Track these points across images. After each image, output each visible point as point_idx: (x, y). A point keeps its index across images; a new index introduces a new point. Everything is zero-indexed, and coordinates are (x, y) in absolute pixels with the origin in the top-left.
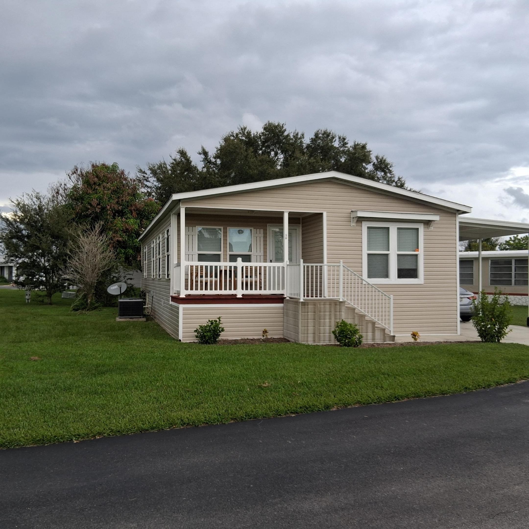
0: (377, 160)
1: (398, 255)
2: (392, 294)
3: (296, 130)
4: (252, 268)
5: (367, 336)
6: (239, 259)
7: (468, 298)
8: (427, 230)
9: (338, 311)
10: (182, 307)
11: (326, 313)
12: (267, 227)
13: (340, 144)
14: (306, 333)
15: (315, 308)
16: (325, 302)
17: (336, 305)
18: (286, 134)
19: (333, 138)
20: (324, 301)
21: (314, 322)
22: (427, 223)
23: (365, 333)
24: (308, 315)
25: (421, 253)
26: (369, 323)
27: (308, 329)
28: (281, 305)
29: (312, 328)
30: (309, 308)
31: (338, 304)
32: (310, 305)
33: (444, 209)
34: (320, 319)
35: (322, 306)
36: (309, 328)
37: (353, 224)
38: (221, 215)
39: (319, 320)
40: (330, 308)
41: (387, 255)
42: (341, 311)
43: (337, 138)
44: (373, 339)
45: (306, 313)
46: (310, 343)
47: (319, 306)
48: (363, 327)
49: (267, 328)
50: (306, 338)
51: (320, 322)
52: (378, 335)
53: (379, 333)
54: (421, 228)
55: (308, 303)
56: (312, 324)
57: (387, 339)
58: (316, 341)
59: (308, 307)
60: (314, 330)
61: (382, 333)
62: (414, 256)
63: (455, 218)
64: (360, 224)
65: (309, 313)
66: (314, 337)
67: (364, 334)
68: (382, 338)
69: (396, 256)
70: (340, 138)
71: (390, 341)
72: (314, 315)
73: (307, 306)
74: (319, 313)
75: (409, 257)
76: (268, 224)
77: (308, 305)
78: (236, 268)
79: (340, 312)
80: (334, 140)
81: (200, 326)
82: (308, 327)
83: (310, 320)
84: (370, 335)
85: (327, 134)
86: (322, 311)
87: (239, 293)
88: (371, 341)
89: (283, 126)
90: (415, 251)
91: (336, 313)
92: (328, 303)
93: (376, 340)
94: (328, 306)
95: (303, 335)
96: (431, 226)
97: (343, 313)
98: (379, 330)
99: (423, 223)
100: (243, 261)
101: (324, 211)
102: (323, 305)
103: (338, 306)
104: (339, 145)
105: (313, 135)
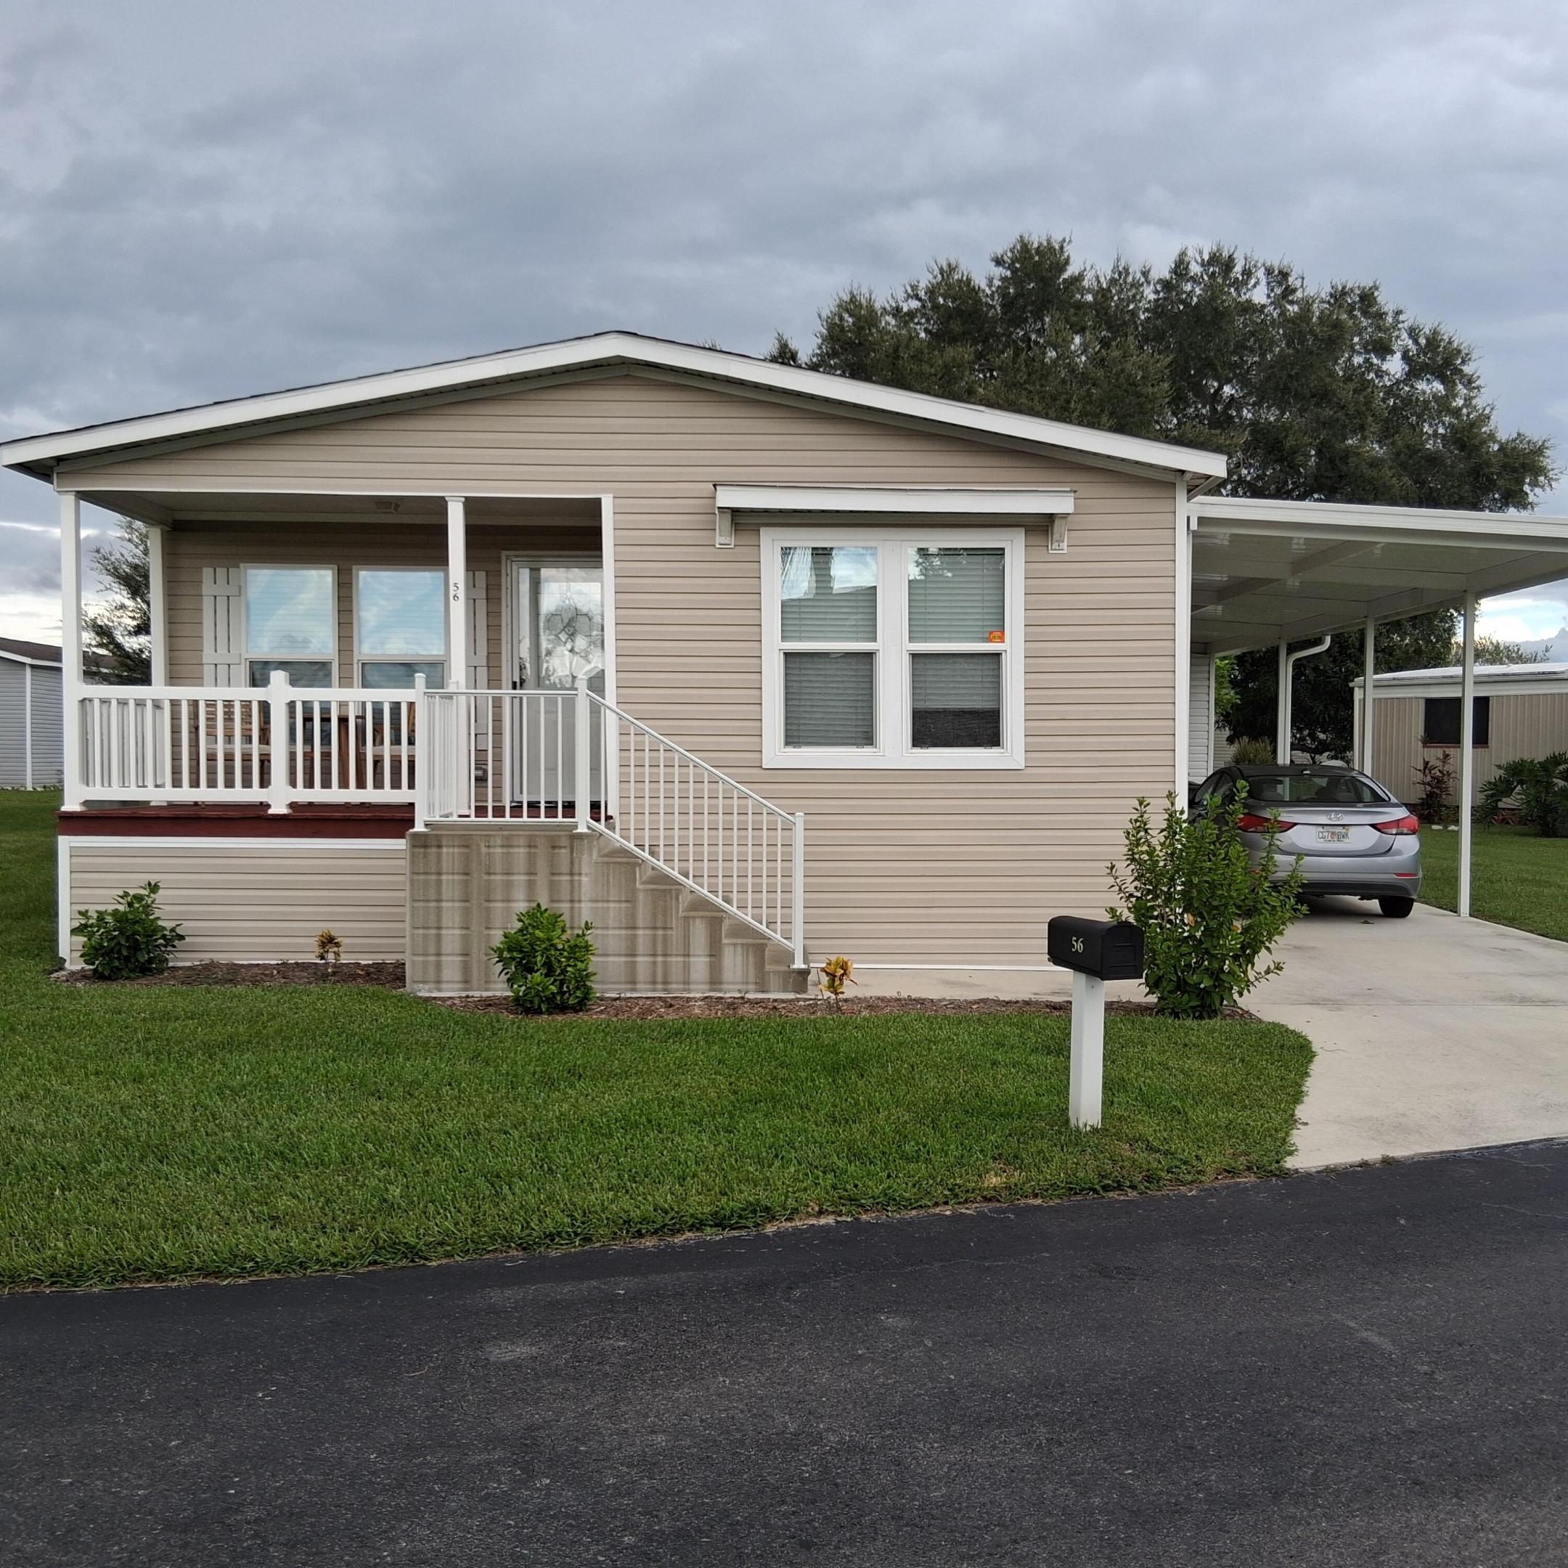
0: (1416, 342)
1: (915, 657)
2: (799, 808)
3: (1118, 260)
4: (312, 709)
5: (687, 967)
6: (278, 677)
7: (1373, 826)
8: (1039, 554)
9: (565, 868)
10: (65, 843)
11: (515, 878)
12: (500, 562)
13: (1272, 295)
14: (432, 950)
15: (467, 858)
16: (508, 838)
17: (554, 847)
18: (1071, 271)
19: (1247, 273)
20: (505, 833)
21: (466, 913)
22: (1040, 526)
23: (680, 959)
24: (439, 883)
25: (1013, 648)
26: (694, 918)
27: (439, 937)
28: (400, 844)
29: (457, 932)
30: (444, 858)
31: (565, 842)
32: (448, 846)
33: (1120, 468)
34: (488, 901)
35: (499, 850)
36: (444, 932)
37: (723, 540)
38: (291, 524)
39: (486, 904)
40: (531, 859)
41: (870, 656)
42: (576, 870)
43: (1261, 274)
44: (715, 980)
45: (433, 877)
46: (451, 991)
47: (484, 850)
48: (669, 932)
49: (334, 928)
50: (432, 970)
51: (488, 910)
52: (734, 964)
53: (739, 959)
54: (1015, 547)
55: (438, 837)
56: (457, 920)
57: (773, 981)
58: (475, 983)
59: (439, 856)
60: (466, 940)
61: (751, 959)
62: (986, 660)
63: (1170, 501)
64: (747, 538)
65: (444, 877)
66: (466, 968)
67: (674, 959)
68: (752, 978)
69: (906, 660)
70: (1269, 272)
71: (785, 991)
72: (466, 884)
73: (434, 850)
74: (486, 877)
75: (963, 665)
76: (504, 554)
77: (439, 847)
78: (265, 707)
79: (572, 874)
80: (1253, 281)
81: (97, 912)
82: (439, 928)
83: (450, 904)
84: (700, 964)
85: (1220, 263)
86: (498, 869)
87: (279, 798)
88: (707, 987)
89: (1062, 248)
90: (989, 640)
91: (556, 878)
92: (522, 842)
93: (724, 986)
94: (520, 852)
95: (421, 958)
96: (1056, 536)
97: (584, 879)
98: (739, 948)
99: (1022, 531)
100: (294, 682)
101: (605, 491)
102: (502, 846)
103: (563, 851)
104: (1269, 296)
105: (1168, 269)
